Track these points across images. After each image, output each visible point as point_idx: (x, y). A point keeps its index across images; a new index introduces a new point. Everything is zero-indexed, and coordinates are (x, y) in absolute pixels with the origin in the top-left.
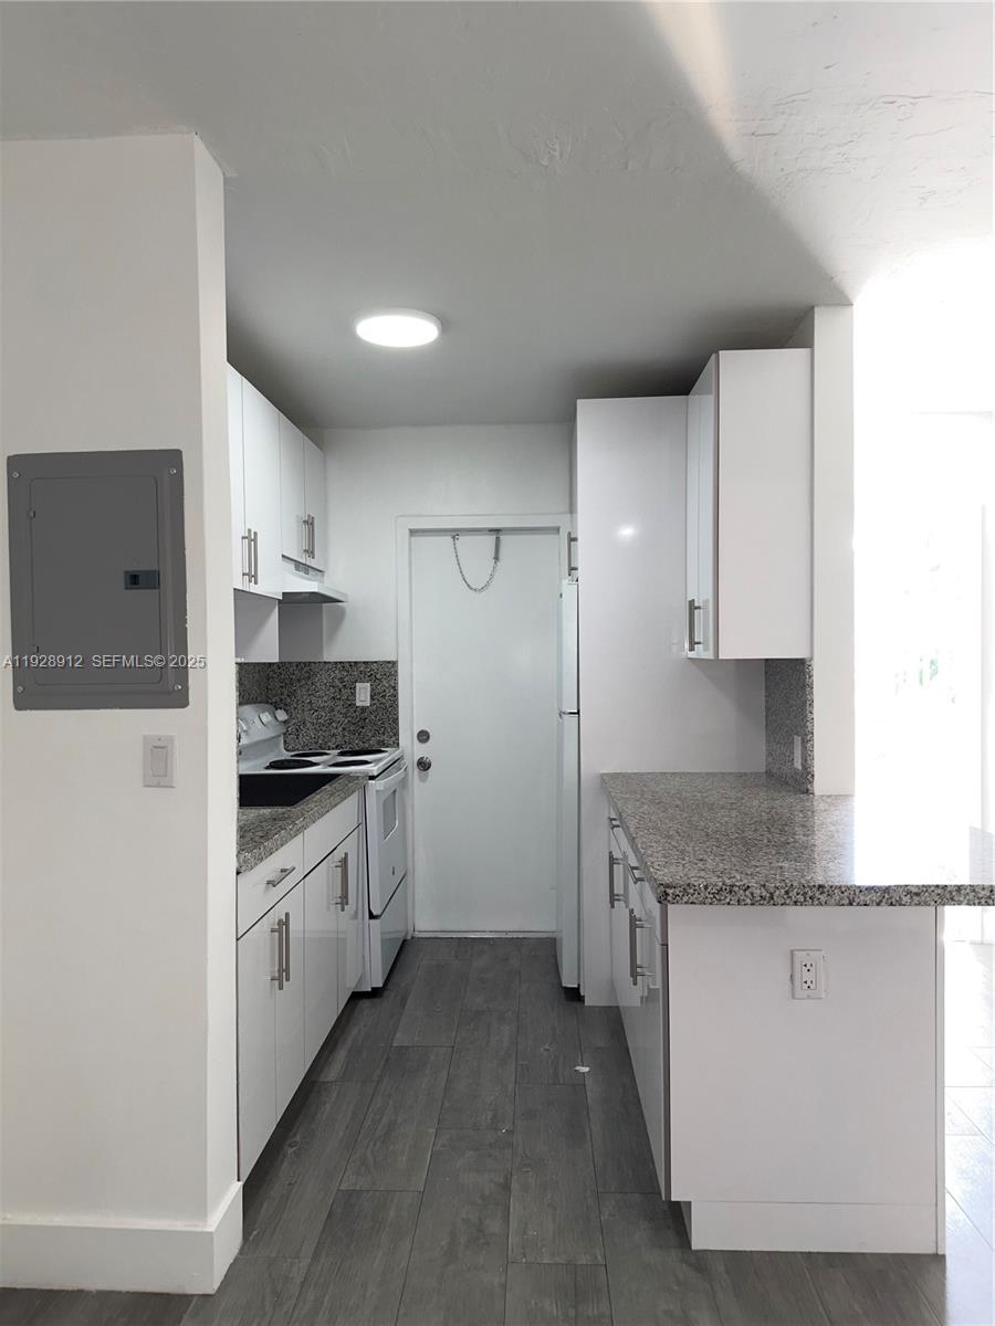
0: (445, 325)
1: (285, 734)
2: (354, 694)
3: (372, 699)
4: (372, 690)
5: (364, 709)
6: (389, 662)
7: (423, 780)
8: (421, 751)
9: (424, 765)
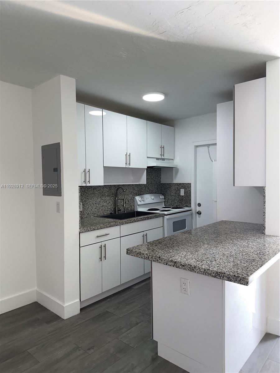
0: (166, 95)
1: (164, 202)
2: (180, 192)
3: (184, 194)
4: (185, 191)
5: (182, 196)
6: (189, 184)
7: (199, 217)
8: (198, 209)
9: (199, 213)
